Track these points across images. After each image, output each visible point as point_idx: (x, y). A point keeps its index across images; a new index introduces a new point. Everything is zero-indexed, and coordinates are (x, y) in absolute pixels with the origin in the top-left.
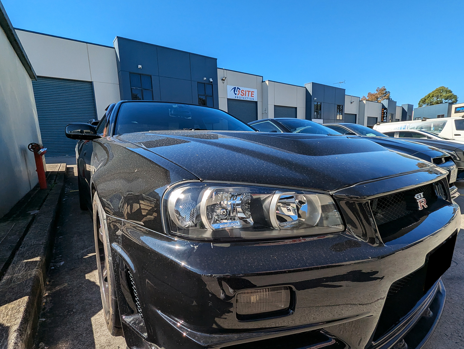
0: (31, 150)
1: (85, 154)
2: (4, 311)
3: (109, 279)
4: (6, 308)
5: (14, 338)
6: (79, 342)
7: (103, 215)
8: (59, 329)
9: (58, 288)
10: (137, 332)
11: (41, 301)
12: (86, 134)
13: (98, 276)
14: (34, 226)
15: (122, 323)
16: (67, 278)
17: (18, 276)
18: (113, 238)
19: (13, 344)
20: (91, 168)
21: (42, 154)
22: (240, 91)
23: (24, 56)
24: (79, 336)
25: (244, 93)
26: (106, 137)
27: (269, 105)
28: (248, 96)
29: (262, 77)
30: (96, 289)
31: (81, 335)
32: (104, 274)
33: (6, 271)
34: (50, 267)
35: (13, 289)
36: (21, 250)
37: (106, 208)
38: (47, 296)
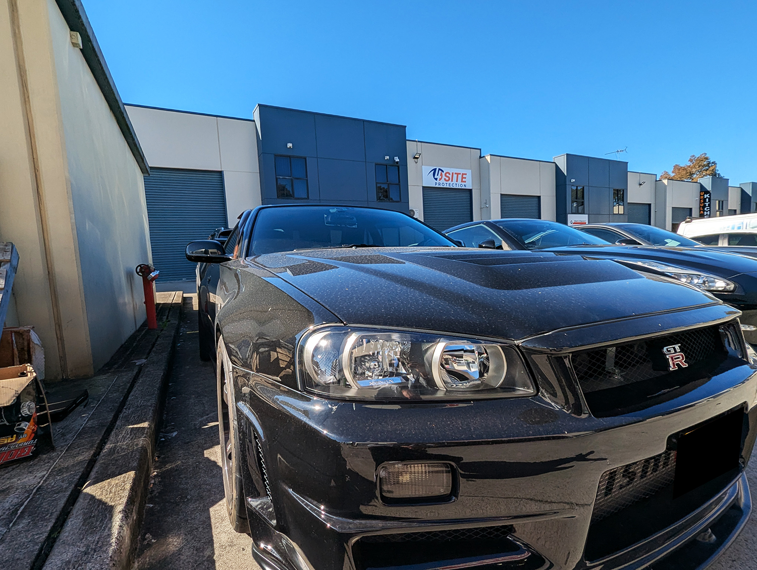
0: (140, 274)
1: (209, 280)
2: (107, 487)
3: (233, 455)
4: (109, 484)
5: (118, 520)
6: (193, 538)
7: (228, 366)
8: (169, 519)
9: (169, 467)
10: (264, 518)
11: (149, 482)
12: (211, 255)
13: (221, 454)
14: (141, 381)
15: (247, 507)
16: (181, 454)
17: (123, 445)
18: (239, 397)
19: (118, 527)
20: (217, 299)
21: (153, 279)
22: (443, 174)
23: (135, 145)
24: (194, 530)
25: (450, 176)
26: (237, 260)
27: (491, 194)
28: (457, 181)
29: (480, 150)
30: (217, 472)
31: (197, 529)
32: (228, 449)
33: (107, 439)
34: (159, 438)
35: (117, 460)
36: (126, 412)
37: (233, 357)
38: (155, 476)
